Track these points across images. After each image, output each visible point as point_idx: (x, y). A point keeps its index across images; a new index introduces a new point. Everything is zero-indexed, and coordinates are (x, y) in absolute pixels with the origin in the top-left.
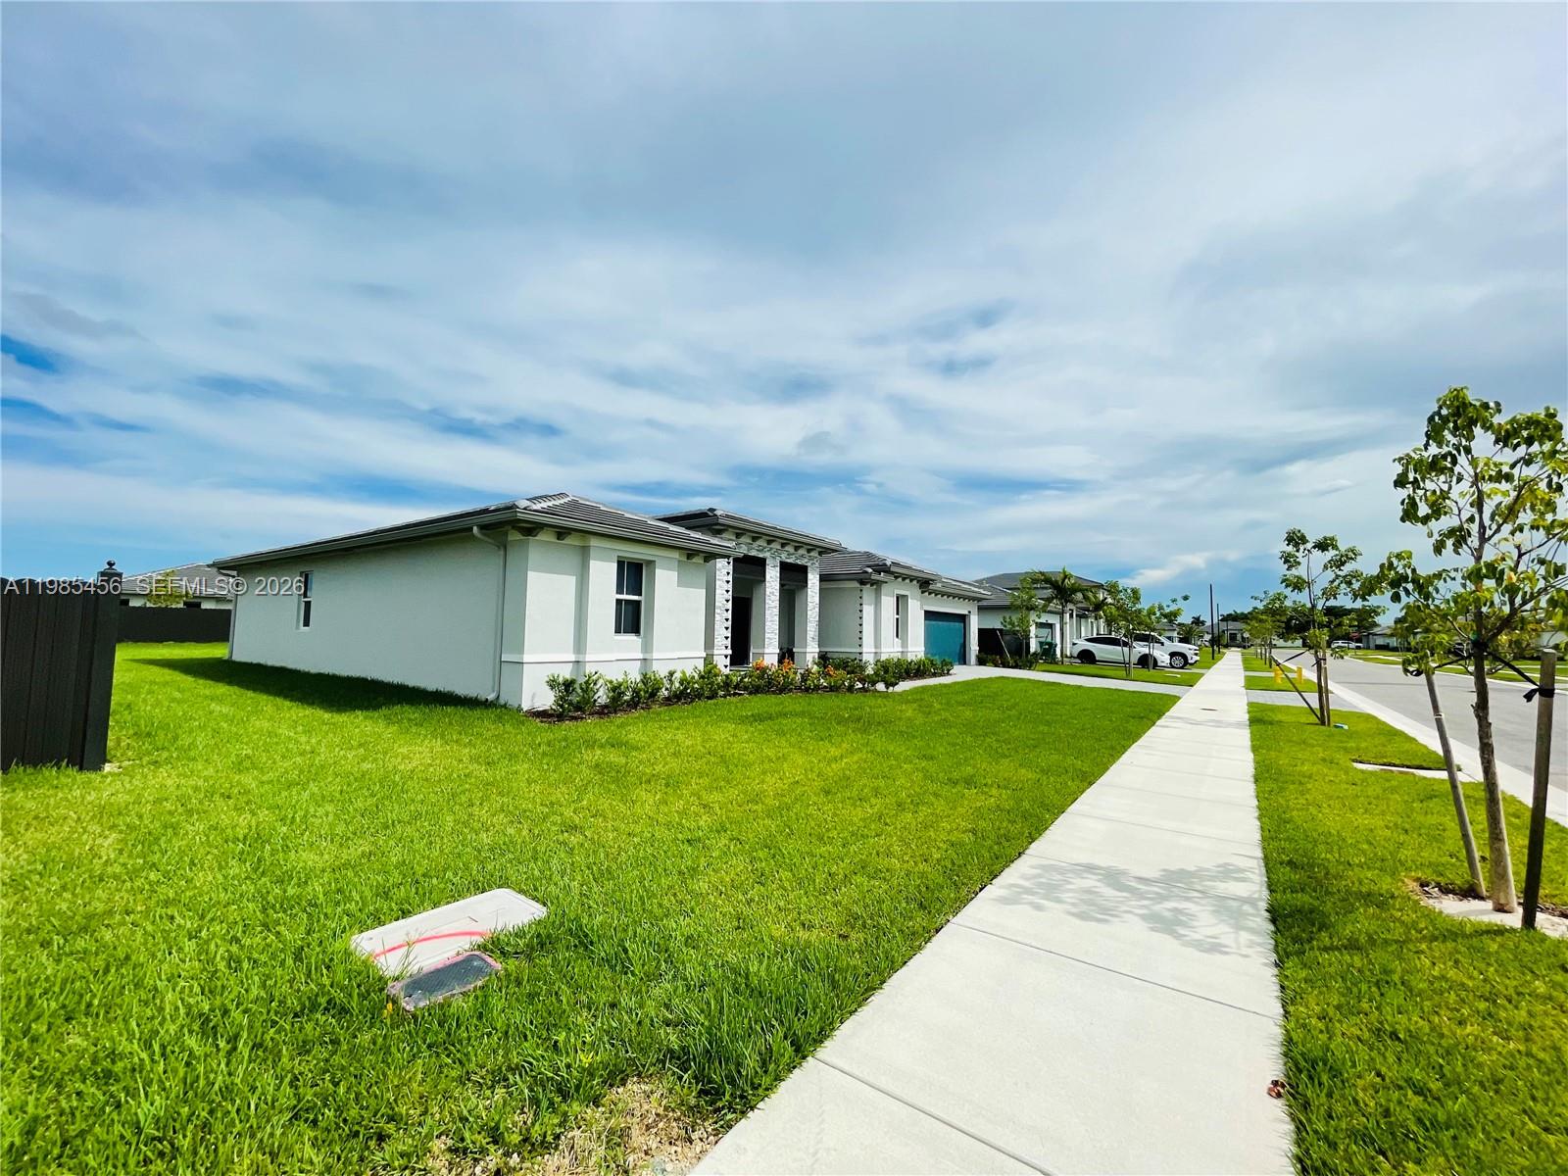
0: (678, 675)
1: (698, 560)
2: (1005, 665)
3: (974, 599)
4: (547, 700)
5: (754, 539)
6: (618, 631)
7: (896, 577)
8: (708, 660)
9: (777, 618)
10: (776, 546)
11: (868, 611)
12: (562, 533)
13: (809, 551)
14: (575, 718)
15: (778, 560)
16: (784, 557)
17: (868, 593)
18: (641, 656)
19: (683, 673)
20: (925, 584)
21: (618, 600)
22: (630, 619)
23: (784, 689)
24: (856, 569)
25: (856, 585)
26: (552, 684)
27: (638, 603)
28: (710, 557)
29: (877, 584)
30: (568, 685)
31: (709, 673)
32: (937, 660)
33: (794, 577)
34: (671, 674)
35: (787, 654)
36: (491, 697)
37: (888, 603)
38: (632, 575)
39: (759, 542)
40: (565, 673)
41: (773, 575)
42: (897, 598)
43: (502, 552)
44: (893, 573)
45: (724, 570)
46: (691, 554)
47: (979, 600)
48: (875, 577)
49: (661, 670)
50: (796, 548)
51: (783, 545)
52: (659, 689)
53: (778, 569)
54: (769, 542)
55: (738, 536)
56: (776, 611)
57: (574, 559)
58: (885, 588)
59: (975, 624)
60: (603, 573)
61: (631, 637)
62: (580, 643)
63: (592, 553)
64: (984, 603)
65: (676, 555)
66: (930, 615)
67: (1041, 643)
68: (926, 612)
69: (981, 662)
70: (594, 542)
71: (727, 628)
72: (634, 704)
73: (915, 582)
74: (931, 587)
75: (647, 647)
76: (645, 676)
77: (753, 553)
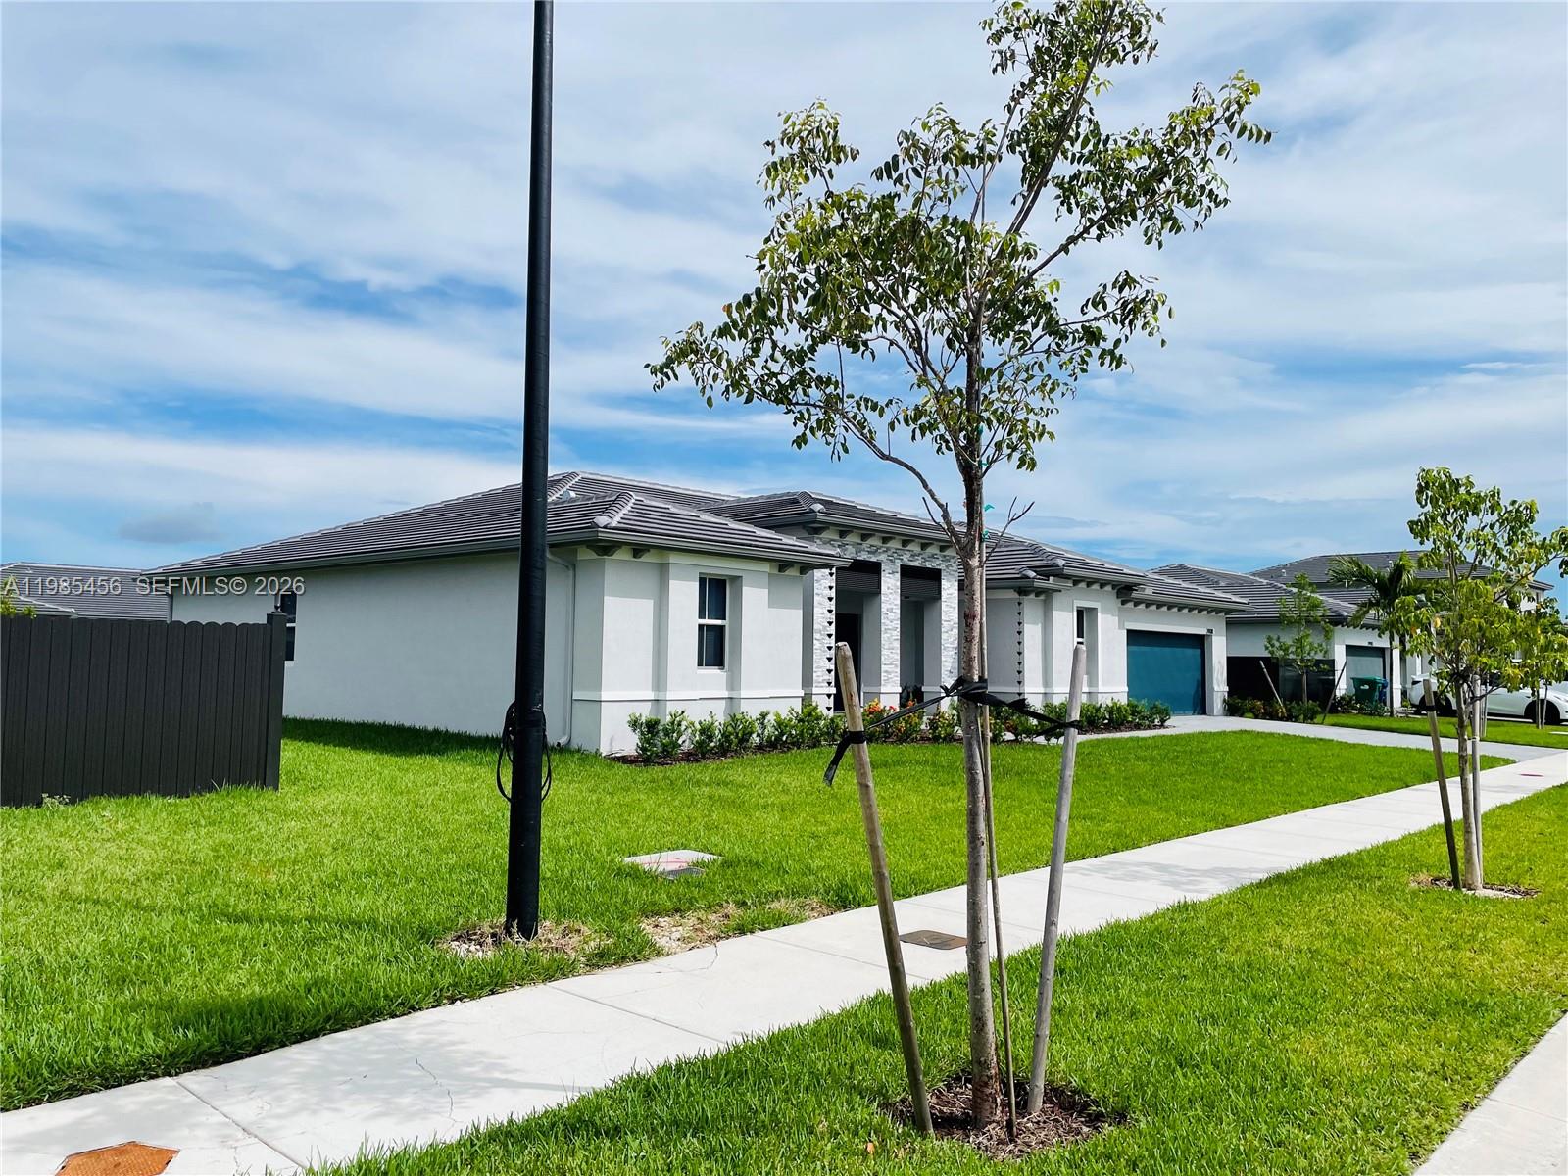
0: (771, 718)
1: (793, 572)
2: (1272, 716)
3: (1218, 611)
4: (629, 743)
5: (864, 537)
6: (700, 664)
7: (1076, 583)
8: (806, 700)
9: (897, 644)
10: (894, 544)
11: (1032, 633)
12: (638, 550)
13: (942, 549)
14: (662, 764)
15: (898, 563)
16: (906, 559)
17: (1031, 607)
18: (726, 694)
19: (778, 715)
20: (1125, 590)
21: (701, 627)
22: (714, 649)
23: (905, 737)
24: (1012, 572)
25: (1012, 595)
26: (635, 724)
27: (722, 628)
28: (806, 568)
29: (1046, 594)
30: (652, 726)
31: (809, 715)
32: (1143, 705)
33: (920, 586)
34: (764, 716)
35: (913, 694)
36: (563, 740)
37: (1064, 621)
38: (716, 594)
39: (871, 541)
40: (645, 713)
41: (891, 586)
42: (1080, 613)
43: (571, 573)
44: (1067, 577)
45: (824, 583)
46: (783, 566)
47: (1228, 611)
48: (1040, 584)
49: (751, 711)
50: (924, 546)
51: (905, 543)
52: (751, 733)
53: (898, 576)
54: (885, 540)
55: (842, 534)
56: (897, 634)
57: (649, 580)
58: (1057, 599)
59: (1220, 651)
60: (684, 594)
61: (714, 671)
62: (659, 680)
63: (672, 571)
64: (1234, 615)
65: (766, 568)
66: (1134, 637)
67: (1358, 682)
68: (1129, 632)
69: (1232, 710)
70: (674, 558)
71: (830, 659)
72: (723, 751)
73: (1108, 588)
74: (1134, 594)
75: (733, 683)
76: (733, 718)
77: (863, 556)
